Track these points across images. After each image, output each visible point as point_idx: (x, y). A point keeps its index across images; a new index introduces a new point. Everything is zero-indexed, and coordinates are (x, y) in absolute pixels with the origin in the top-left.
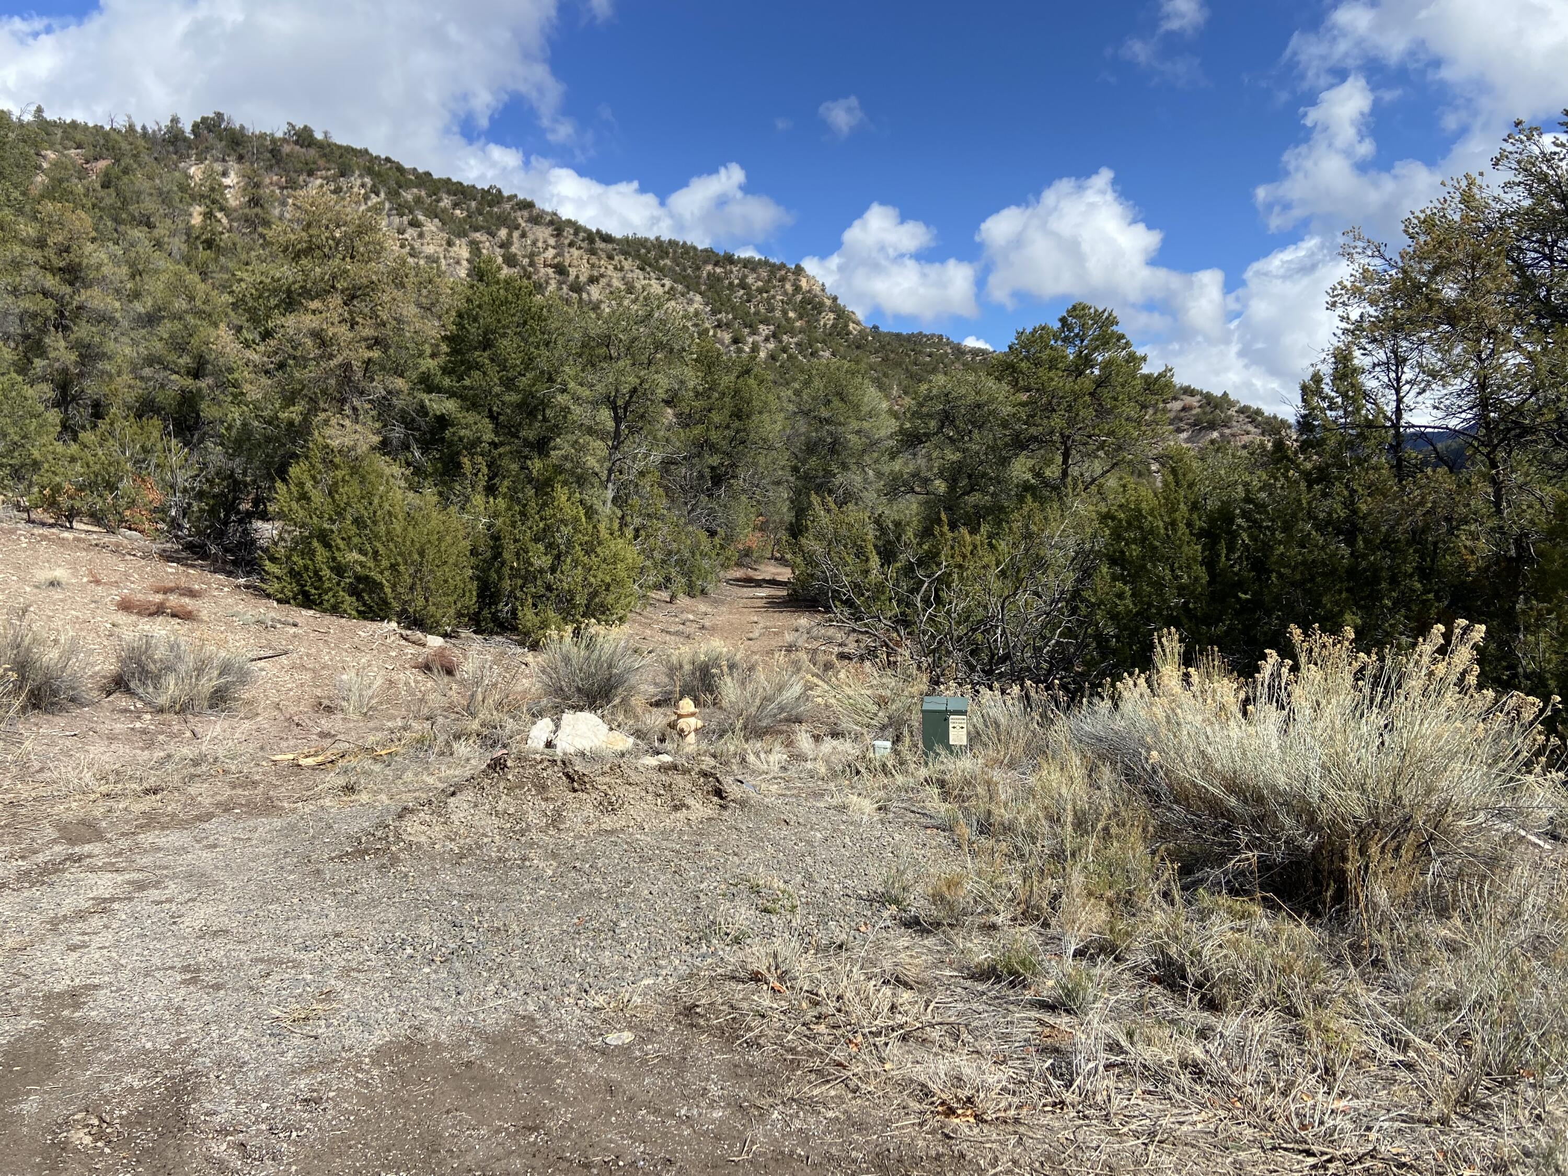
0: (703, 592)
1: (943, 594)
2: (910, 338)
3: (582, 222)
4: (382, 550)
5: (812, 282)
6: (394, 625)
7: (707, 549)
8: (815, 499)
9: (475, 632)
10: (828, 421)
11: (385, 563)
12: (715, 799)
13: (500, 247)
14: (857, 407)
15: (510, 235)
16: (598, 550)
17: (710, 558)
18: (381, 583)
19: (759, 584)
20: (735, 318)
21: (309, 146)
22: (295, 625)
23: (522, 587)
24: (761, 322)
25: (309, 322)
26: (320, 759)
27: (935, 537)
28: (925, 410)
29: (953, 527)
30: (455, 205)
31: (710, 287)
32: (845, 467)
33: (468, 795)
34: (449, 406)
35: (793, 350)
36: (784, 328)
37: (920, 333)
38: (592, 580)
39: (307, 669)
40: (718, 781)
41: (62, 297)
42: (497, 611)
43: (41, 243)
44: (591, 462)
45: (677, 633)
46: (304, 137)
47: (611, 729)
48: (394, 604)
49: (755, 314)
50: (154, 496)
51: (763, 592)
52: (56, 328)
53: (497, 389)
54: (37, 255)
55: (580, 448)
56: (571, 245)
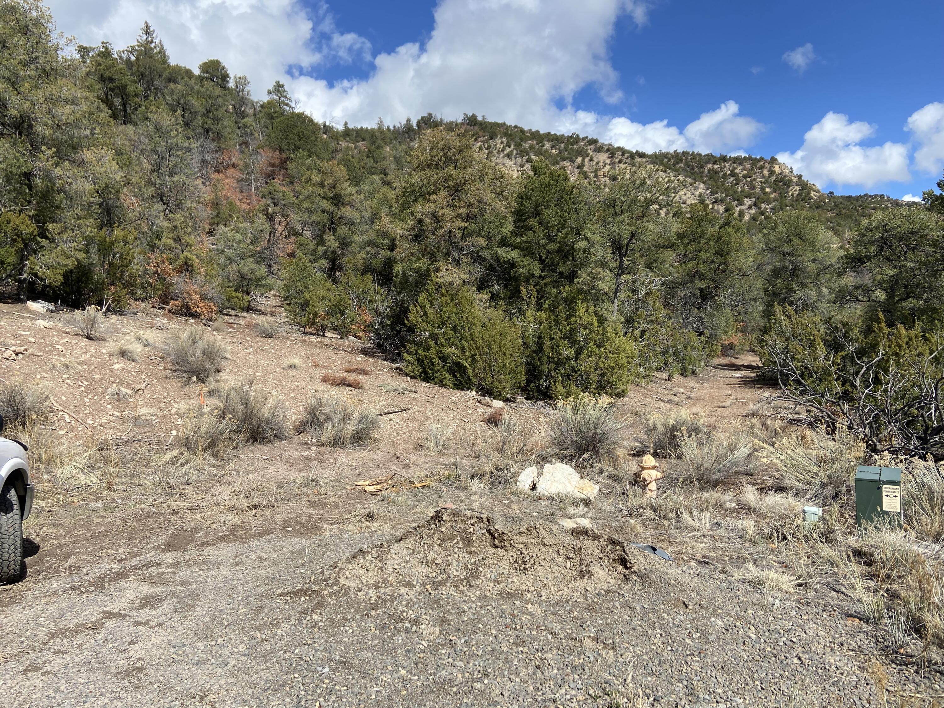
0: (693, 373)
1: (881, 376)
2: (857, 198)
3: (627, 148)
4: (466, 345)
5: (783, 167)
6: (474, 393)
7: (695, 344)
8: (778, 308)
9: (526, 399)
10: (790, 254)
11: (468, 354)
12: (620, 568)
13: (578, 168)
14: (813, 243)
15: (583, 160)
16: (607, 344)
17: (698, 350)
18: (466, 367)
19: (738, 368)
20: (727, 196)
21: (475, 125)
22: (416, 392)
23: (555, 370)
24: (746, 197)
25: (430, 208)
26: (379, 487)
27: (874, 331)
28: (865, 239)
29: (891, 324)
30: (552, 147)
31: (710, 178)
32: (803, 285)
33: (410, 543)
34: (514, 254)
35: (769, 213)
36: (762, 199)
37: (866, 195)
38: (601, 364)
39: (417, 420)
40: (624, 551)
41: (332, 213)
42: (539, 385)
43: (322, 185)
44: (602, 286)
45: (669, 402)
46: (472, 121)
47: (582, 478)
48: (474, 380)
49: (741, 192)
50: (368, 318)
51: (740, 374)
52: (330, 230)
53: (543, 242)
54: (320, 191)
55: (594, 277)
56: (620, 162)
